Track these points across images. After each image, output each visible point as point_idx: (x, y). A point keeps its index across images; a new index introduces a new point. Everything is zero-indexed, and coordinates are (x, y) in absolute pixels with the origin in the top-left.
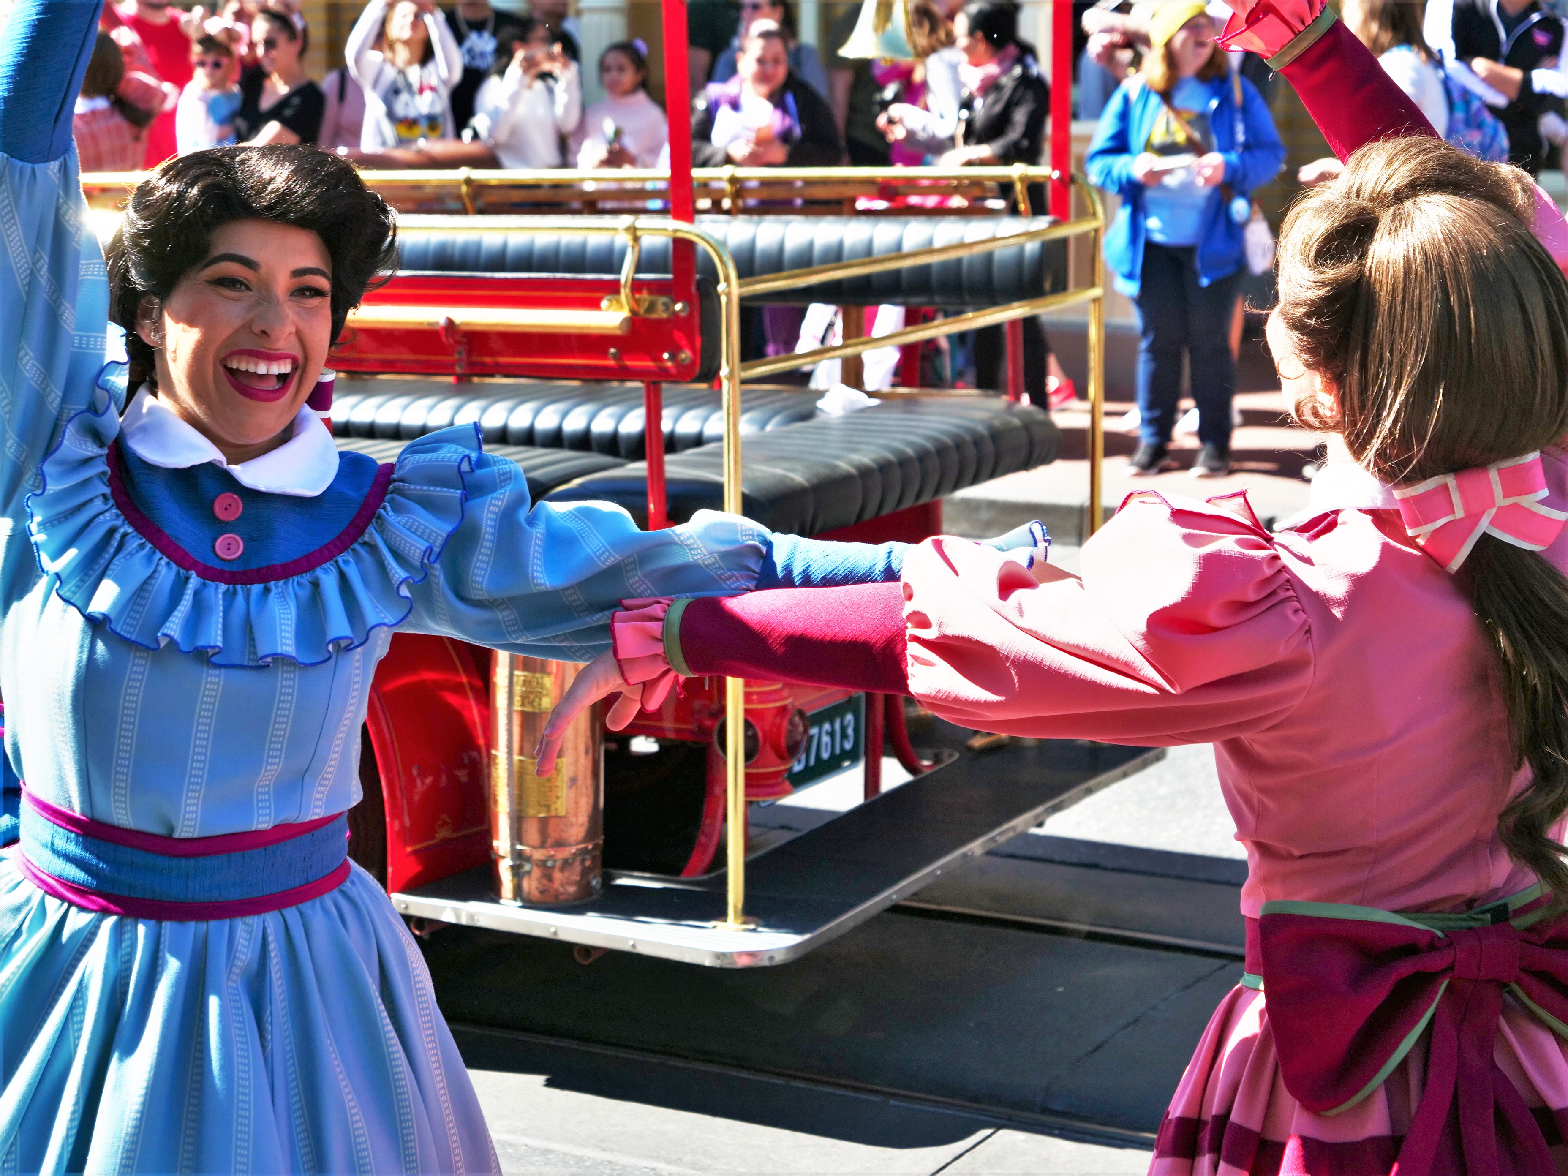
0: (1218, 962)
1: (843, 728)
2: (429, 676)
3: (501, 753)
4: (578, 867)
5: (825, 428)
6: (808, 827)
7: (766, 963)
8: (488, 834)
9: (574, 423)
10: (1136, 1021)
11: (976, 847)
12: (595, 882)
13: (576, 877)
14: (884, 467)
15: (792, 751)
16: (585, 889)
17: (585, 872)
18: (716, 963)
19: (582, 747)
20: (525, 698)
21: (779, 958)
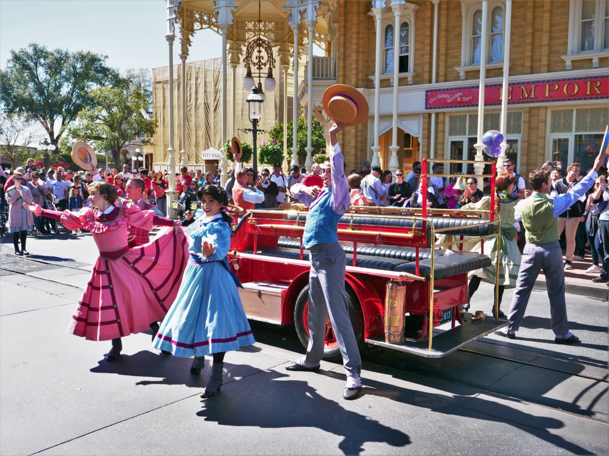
0: (522, 365)
1: (448, 314)
2: (372, 299)
3: (386, 314)
4: (400, 336)
5: (446, 257)
6: (441, 333)
7: (436, 357)
8: (383, 329)
9: (398, 254)
10: (506, 375)
11: (475, 338)
12: (403, 340)
13: (399, 338)
14: (459, 266)
15: (441, 318)
16: (401, 341)
17: (401, 338)
18: (427, 357)
19: (402, 314)
20: (391, 305)
21: (439, 357)
